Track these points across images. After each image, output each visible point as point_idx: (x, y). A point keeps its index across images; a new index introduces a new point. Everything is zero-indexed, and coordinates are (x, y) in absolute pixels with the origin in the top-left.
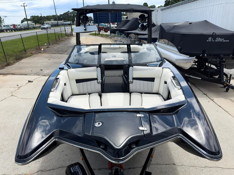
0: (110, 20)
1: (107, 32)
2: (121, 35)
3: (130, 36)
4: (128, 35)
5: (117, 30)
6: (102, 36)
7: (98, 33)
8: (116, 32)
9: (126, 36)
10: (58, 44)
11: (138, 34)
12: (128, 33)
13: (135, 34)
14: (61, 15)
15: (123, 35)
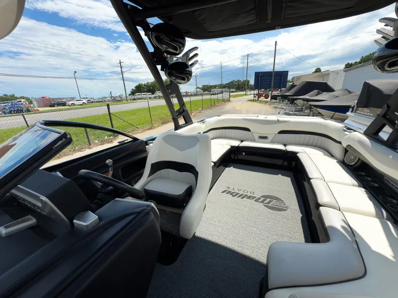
0: (272, 85)
1: (267, 98)
2: (283, 101)
3: (295, 103)
4: (292, 101)
5: (279, 96)
6: (261, 102)
7: (257, 99)
8: (278, 98)
9: (290, 103)
10: (211, 109)
11: (308, 100)
12: (293, 98)
13: (304, 100)
14: (227, 84)
15: (287, 101)
